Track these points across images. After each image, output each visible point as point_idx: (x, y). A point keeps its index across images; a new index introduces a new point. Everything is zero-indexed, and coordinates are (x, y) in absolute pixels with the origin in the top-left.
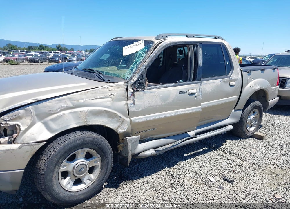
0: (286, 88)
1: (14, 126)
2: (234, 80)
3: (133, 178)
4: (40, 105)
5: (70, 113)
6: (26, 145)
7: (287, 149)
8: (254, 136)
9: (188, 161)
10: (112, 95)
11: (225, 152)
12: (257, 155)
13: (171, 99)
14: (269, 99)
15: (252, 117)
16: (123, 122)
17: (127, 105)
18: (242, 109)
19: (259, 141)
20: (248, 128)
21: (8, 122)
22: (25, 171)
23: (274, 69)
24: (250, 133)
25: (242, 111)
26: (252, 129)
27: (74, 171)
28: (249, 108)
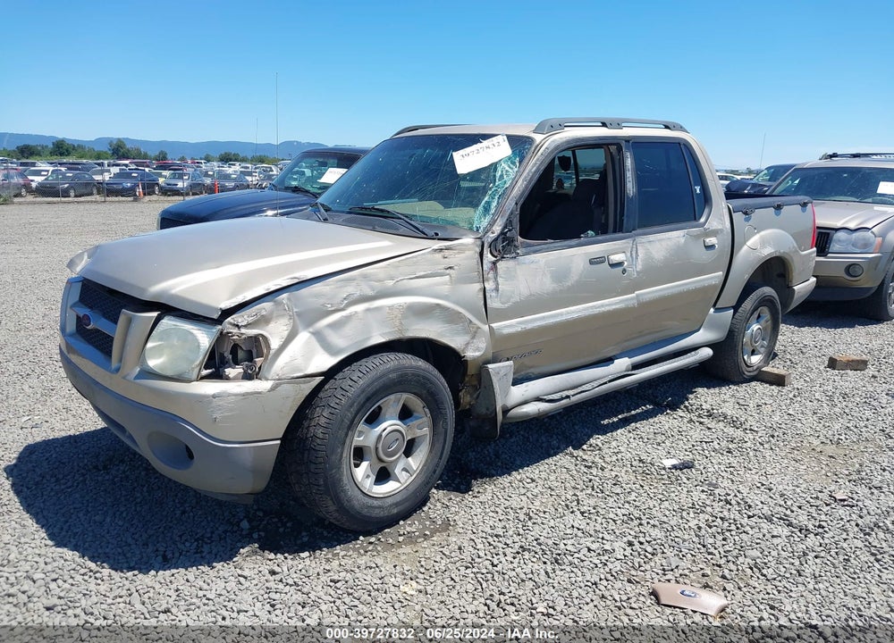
0: (829, 255)
1: (256, 339)
2: (714, 233)
3: (494, 472)
4: (305, 291)
5: (368, 310)
6: (284, 383)
7: (845, 403)
8: (761, 377)
9: (614, 434)
10: (450, 268)
11: (697, 414)
12: (776, 418)
13: (574, 278)
14: (794, 282)
15: (755, 327)
16: (476, 332)
17: (482, 293)
18: (733, 307)
19: (773, 387)
20: (745, 357)
21: (243, 331)
22: (281, 444)
23: (804, 205)
24: (751, 369)
25: (732, 311)
26: (755, 359)
27: (380, 446)
28: (748, 304)
